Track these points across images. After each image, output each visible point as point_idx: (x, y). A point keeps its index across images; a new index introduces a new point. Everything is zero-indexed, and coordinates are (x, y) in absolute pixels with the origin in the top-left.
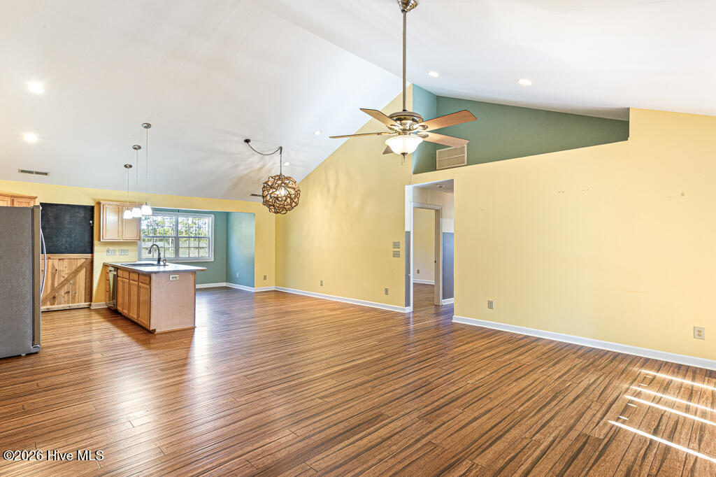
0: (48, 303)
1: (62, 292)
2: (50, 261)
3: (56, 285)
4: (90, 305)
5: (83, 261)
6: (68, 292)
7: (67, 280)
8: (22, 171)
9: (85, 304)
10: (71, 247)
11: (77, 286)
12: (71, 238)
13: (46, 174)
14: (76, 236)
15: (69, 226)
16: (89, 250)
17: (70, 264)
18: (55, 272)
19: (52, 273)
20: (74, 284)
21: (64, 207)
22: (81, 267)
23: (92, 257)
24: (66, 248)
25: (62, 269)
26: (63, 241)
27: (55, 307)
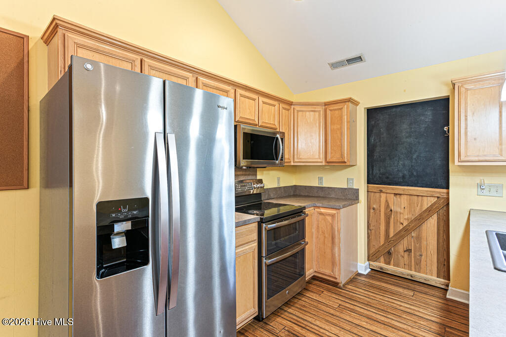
0: (382, 259)
1: (401, 247)
2: (383, 196)
3: (392, 234)
4: (447, 286)
5: (434, 200)
6: (409, 251)
7: (406, 231)
8: (335, 66)
9: (439, 281)
10: (411, 175)
11: (424, 243)
12: (411, 159)
13: (359, 59)
14: (418, 156)
15: (408, 140)
16: (441, 182)
17: (410, 204)
18: (389, 212)
19: (385, 214)
20: (419, 238)
21: (399, 109)
22: (429, 211)
23: (448, 193)
24: (404, 177)
25: (399, 210)
26: (400, 165)
27: (391, 268)
